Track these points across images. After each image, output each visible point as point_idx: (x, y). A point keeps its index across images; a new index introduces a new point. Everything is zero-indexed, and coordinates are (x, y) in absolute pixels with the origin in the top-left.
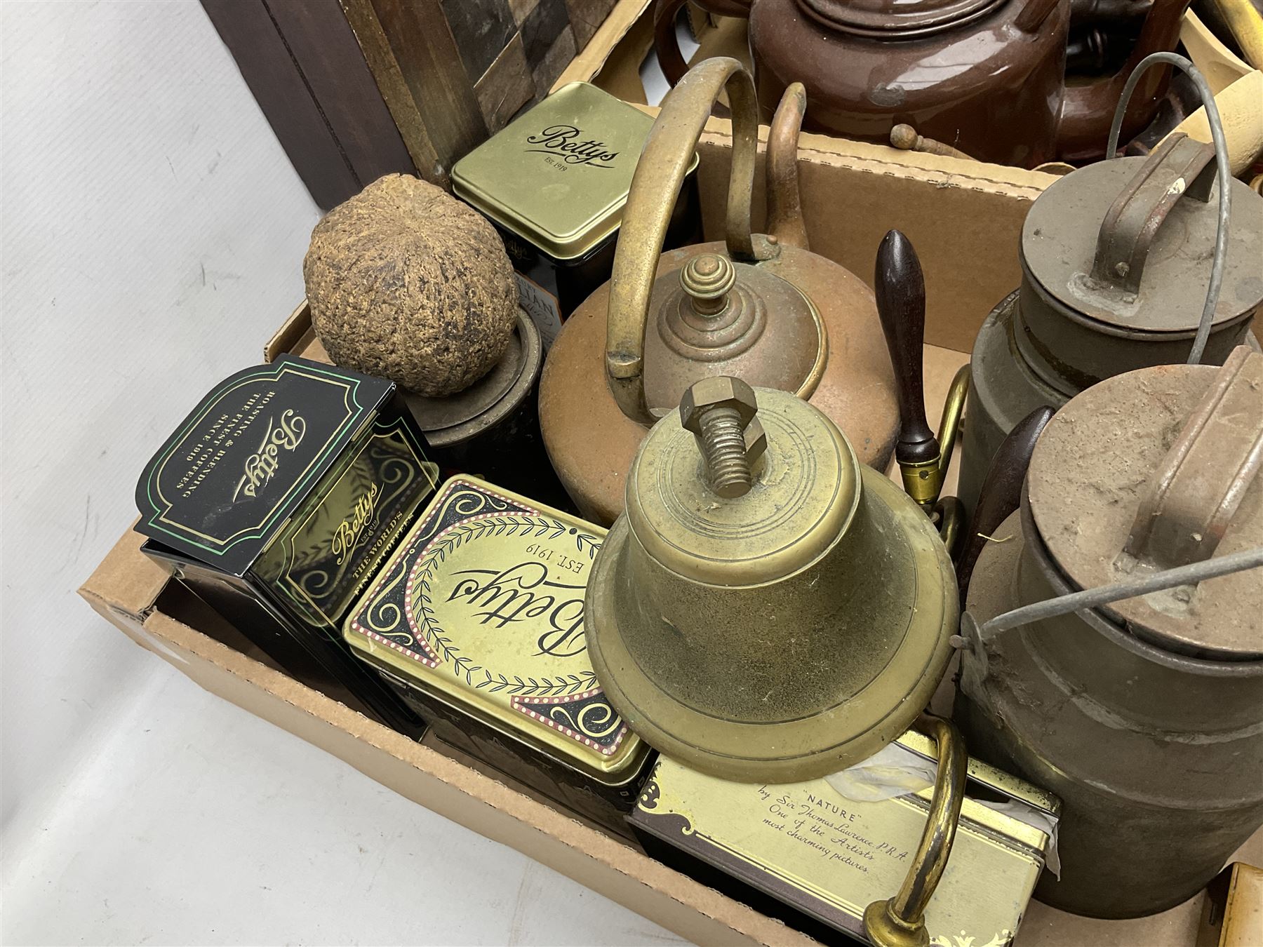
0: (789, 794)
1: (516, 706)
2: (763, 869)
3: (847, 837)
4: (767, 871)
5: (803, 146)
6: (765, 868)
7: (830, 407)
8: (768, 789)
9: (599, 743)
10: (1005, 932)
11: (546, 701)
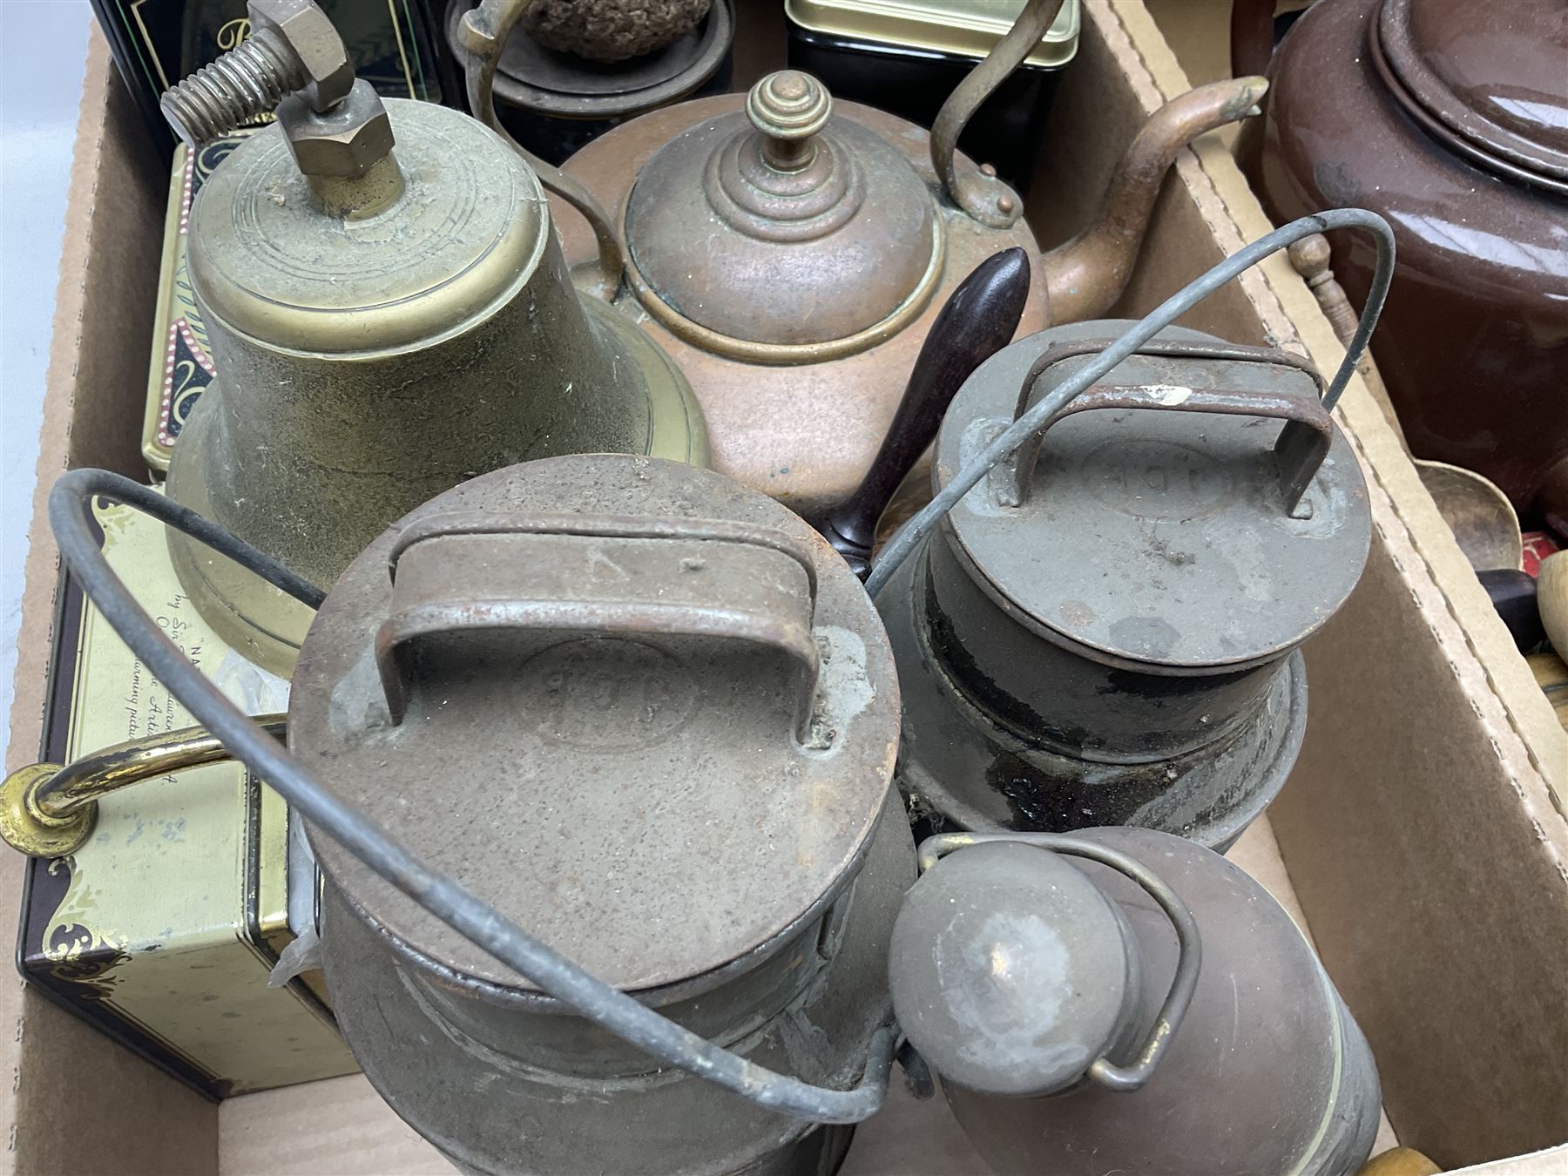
0: (190, 626)
1: (174, 328)
2: (79, 649)
3: (164, 710)
4: (79, 654)
5: (1206, 166)
6: (81, 652)
7: (790, 397)
8: (185, 604)
9: (169, 424)
10: (124, 939)
11: (194, 350)
